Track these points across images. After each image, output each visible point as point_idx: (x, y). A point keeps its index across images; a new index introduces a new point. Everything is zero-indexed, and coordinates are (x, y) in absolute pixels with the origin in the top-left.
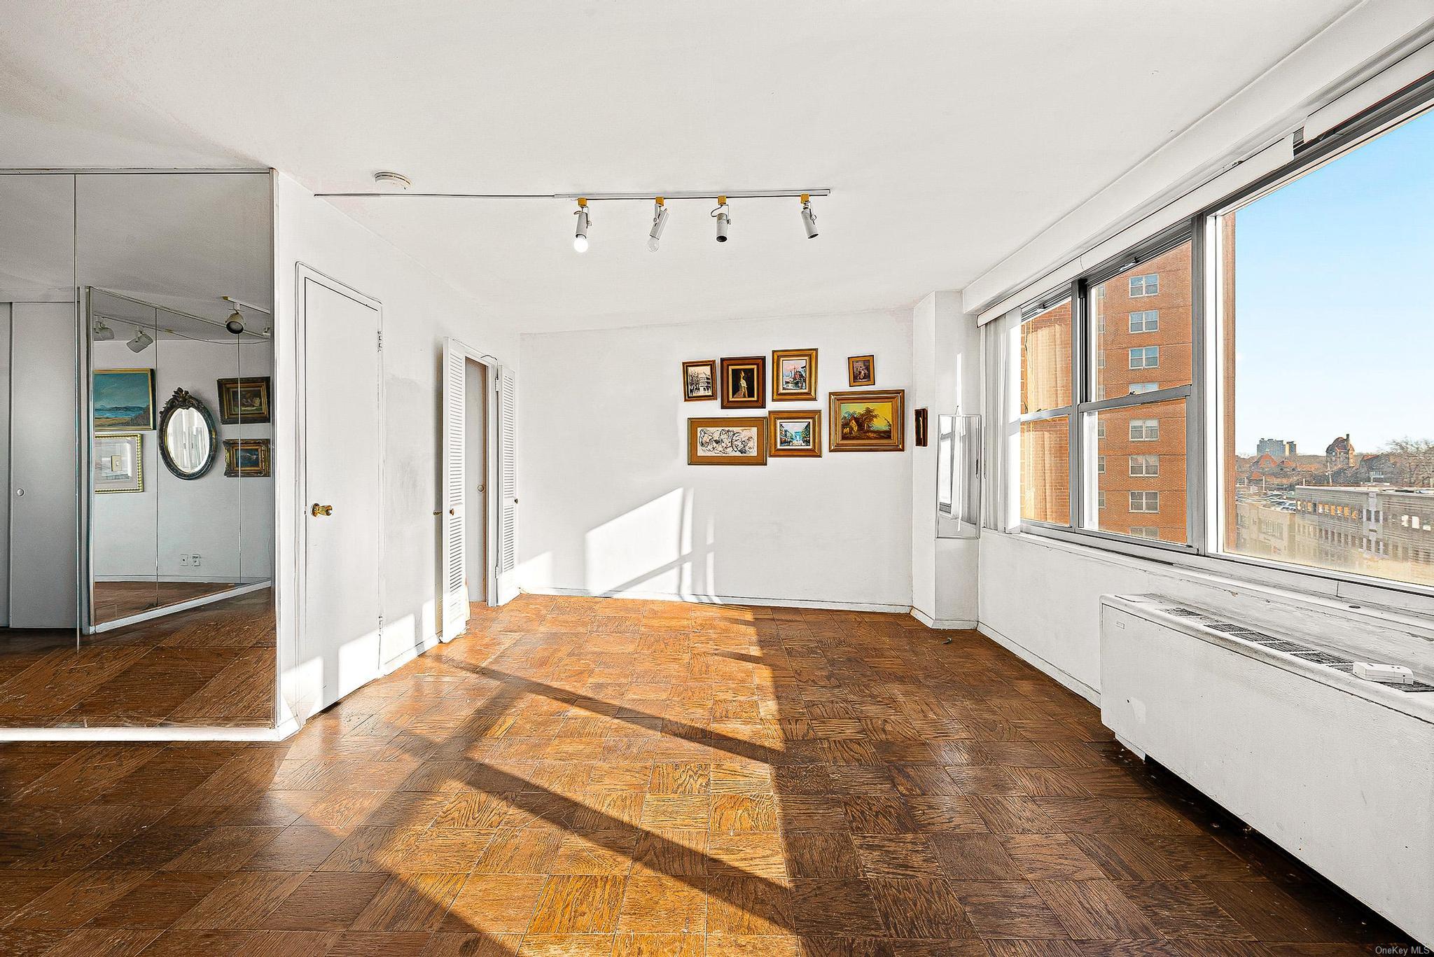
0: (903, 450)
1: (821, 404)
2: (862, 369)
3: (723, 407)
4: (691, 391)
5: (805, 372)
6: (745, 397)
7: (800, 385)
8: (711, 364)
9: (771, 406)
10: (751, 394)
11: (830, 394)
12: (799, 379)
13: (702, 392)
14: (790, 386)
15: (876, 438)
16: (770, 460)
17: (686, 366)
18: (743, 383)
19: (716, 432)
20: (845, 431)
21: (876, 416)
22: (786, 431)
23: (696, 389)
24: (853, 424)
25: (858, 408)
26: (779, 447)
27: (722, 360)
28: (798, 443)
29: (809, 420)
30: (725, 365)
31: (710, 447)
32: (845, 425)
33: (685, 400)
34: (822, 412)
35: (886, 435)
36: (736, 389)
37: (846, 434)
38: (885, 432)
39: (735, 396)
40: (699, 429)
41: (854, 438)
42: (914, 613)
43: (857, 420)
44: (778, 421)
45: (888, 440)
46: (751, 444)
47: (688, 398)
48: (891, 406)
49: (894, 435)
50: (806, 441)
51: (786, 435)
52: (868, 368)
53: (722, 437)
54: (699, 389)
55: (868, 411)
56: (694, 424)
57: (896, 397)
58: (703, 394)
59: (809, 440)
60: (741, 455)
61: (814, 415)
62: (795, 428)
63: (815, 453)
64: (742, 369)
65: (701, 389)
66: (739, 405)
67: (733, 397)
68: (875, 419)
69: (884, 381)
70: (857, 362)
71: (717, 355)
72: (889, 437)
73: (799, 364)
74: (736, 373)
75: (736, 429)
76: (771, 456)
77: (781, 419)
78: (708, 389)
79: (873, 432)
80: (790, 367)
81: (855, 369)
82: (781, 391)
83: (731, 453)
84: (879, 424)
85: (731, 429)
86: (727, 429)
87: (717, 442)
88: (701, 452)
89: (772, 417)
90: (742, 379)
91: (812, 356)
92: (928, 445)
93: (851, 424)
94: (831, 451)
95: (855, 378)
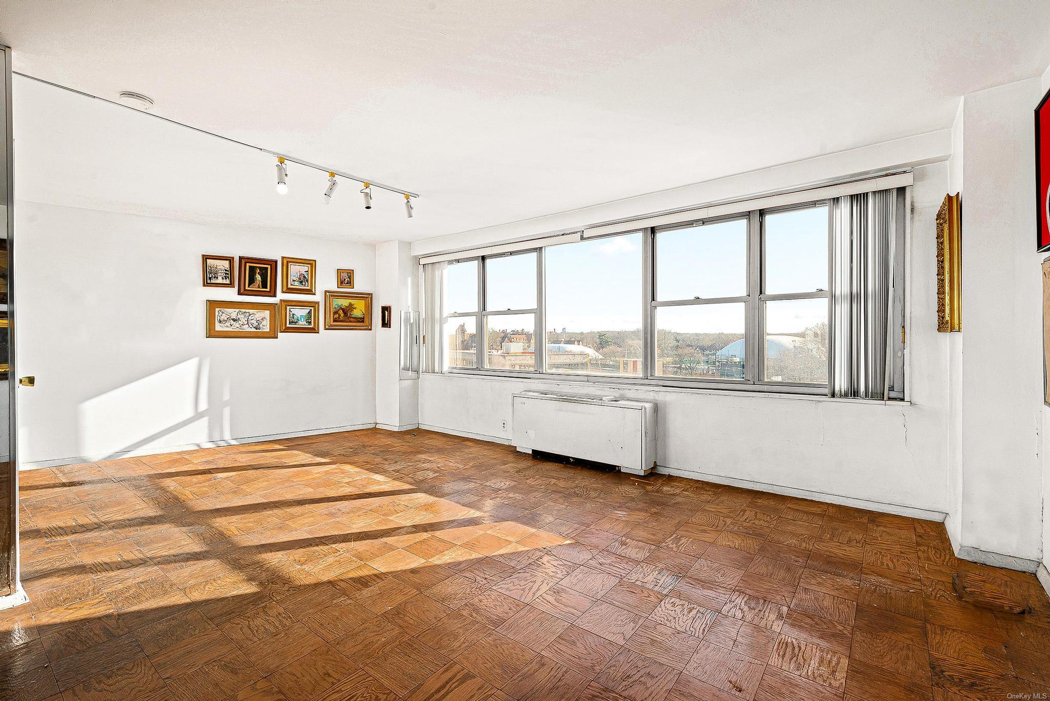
0: (371, 330)
1: (318, 297)
2: (346, 278)
3: (239, 293)
4: (210, 278)
5: (308, 275)
6: (259, 288)
7: (304, 284)
8: (231, 260)
9: (281, 296)
10: (264, 286)
11: (326, 292)
12: (303, 279)
13: (220, 281)
14: (296, 283)
15: (354, 322)
16: (280, 334)
17: (205, 258)
18: (258, 277)
19: (233, 313)
20: (335, 316)
21: (355, 308)
22: (293, 314)
23: (214, 277)
24: (341, 312)
25: (345, 303)
26: (288, 325)
27: (241, 258)
28: (302, 323)
29: (311, 308)
30: (243, 261)
31: (228, 324)
32: (335, 313)
33: (204, 285)
34: (320, 303)
35: (362, 320)
36: (252, 280)
37: (336, 318)
38: (360, 318)
39: (251, 286)
40: (217, 310)
41: (341, 321)
43: (343, 310)
44: (288, 307)
45: (363, 323)
46: (264, 323)
47: (207, 283)
48: (364, 303)
49: (366, 320)
50: (309, 322)
51: (293, 317)
52: (350, 277)
53: (239, 316)
54: (217, 278)
55: (351, 305)
56: (212, 305)
57: (368, 298)
58: (221, 282)
59: (311, 322)
60: (256, 330)
61: (315, 305)
62: (301, 313)
63: (314, 330)
64: (258, 267)
65: (220, 278)
66: (254, 293)
67: (249, 287)
68: (354, 310)
69: (360, 286)
70: (344, 273)
71: (236, 252)
72: (363, 322)
73: (303, 269)
74: (252, 269)
75: (251, 311)
76: (281, 332)
77: (291, 306)
78: (226, 279)
79: (354, 318)
80: (296, 270)
81: (341, 277)
82: (290, 286)
83: (247, 328)
84: (357, 313)
85: (247, 311)
86: (243, 310)
87: (234, 320)
88: (218, 327)
89: (284, 304)
90: (257, 274)
91: (311, 264)
92: (390, 327)
93: (339, 312)
94: (326, 329)
95: (342, 283)
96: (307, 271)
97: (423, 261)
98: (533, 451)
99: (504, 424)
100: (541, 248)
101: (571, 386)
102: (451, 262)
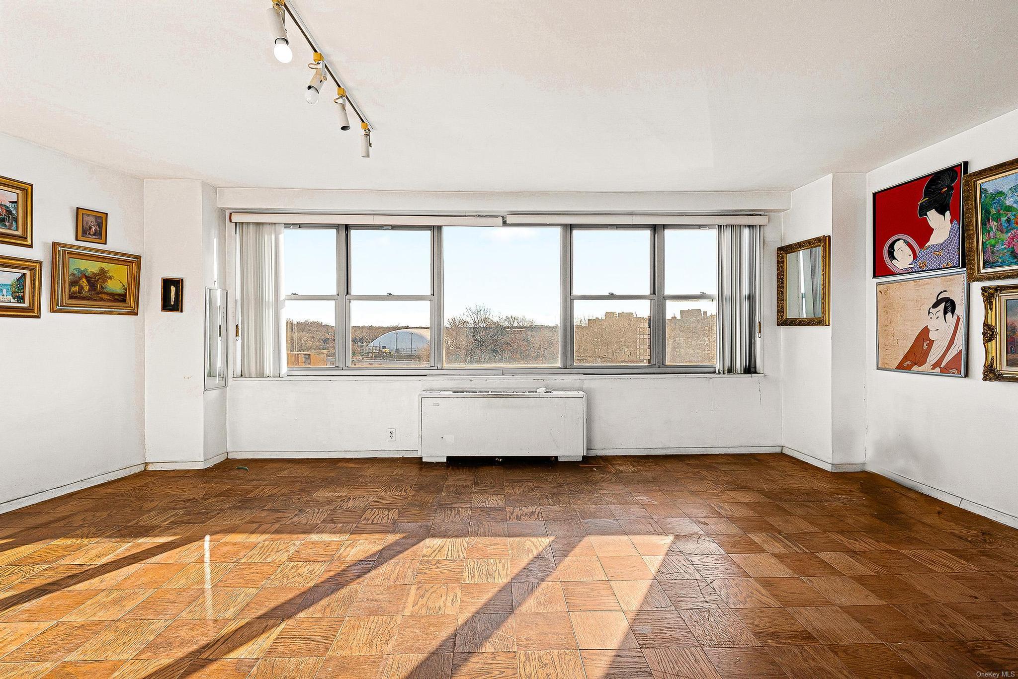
0: (137, 314)
1: (38, 252)
2: (92, 224)
5: (16, 209)
7: (7, 224)
11: (53, 244)
12: (5, 216)
15: (109, 301)
20: (73, 289)
21: (110, 278)
24: (84, 282)
25: (93, 267)
29: (25, 271)
32: (73, 283)
34: (43, 264)
35: (121, 298)
37: (74, 293)
38: (119, 295)
41: (83, 298)
42: (150, 468)
43: (87, 277)
45: (122, 302)
48: (126, 270)
49: (131, 299)
50: (18, 297)
52: (100, 225)
55: (103, 272)
57: (133, 262)
59: (23, 296)
61: (34, 267)
63: (29, 313)
68: (109, 281)
69: (118, 241)
70: (88, 215)
72: (124, 301)
73: (7, 197)
79: (108, 294)
81: (85, 223)
84: (114, 286)
91: (25, 190)
92: (182, 311)
93: (81, 282)
94: (53, 310)
95: (84, 232)
96: (16, 202)
97: (236, 218)
98: (448, 458)
99: (391, 433)
100: (439, 228)
101: (487, 381)
102: (287, 225)
